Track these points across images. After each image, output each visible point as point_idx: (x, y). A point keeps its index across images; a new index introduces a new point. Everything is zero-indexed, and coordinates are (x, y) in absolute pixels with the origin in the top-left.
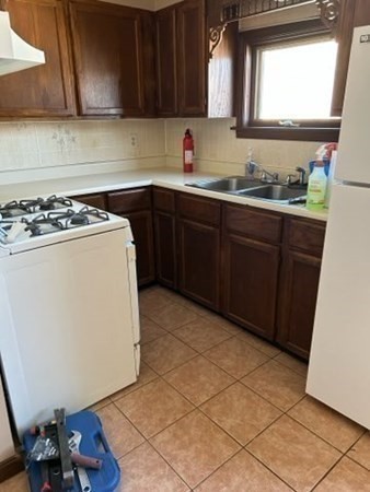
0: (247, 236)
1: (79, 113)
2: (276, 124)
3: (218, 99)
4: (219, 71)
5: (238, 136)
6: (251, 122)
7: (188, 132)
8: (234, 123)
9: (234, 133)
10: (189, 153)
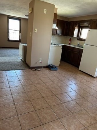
0: (76, 52)
1: (56, 34)
2: (83, 39)
3: (75, 34)
4: (76, 31)
5: (78, 40)
6: (80, 38)
7: (70, 39)
8: (77, 38)
9: (77, 40)
10: (70, 42)
